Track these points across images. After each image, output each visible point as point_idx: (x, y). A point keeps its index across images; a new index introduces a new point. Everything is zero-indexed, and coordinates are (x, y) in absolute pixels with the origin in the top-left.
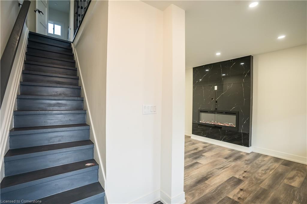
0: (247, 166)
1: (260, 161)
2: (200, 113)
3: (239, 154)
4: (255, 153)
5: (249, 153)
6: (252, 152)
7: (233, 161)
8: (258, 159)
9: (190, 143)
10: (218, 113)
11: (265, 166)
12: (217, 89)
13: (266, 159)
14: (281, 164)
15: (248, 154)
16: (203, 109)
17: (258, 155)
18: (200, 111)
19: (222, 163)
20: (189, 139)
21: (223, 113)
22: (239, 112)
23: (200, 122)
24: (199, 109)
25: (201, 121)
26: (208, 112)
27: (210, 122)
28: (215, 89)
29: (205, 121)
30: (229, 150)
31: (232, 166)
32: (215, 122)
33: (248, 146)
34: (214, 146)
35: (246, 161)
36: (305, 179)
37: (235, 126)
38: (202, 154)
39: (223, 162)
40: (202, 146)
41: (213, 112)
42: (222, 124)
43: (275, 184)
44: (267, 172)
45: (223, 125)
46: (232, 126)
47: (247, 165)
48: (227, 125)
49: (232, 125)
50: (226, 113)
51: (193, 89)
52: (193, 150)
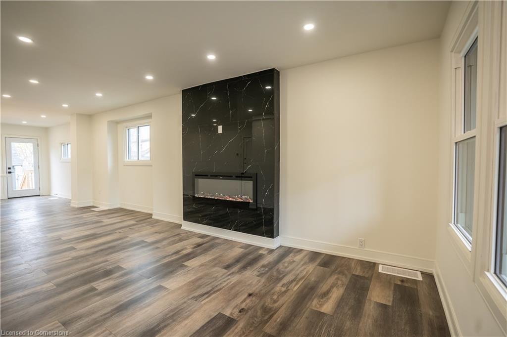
0: (258, 281)
1: (286, 265)
2: (196, 179)
3: (256, 253)
4: (285, 247)
5: (274, 249)
6: (281, 246)
7: (238, 272)
8: (283, 261)
9: (174, 239)
10: (225, 177)
11: (290, 275)
12: (221, 132)
13: (298, 258)
14: (318, 265)
15: (271, 251)
16: (199, 171)
17: (288, 251)
18: (196, 175)
19: (213, 280)
20: (177, 231)
21: (232, 176)
22: (257, 174)
23: (196, 196)
24: (193, 171)
25: (198, 194)
26: (207, 176)
27: (213, 196)
28: (219, 132)
29: (203, 194)
30: (241, 248)
31: (232, 283)
32: (220, 195)
33: (272, 237)
34: (217, 241)
35: (262, 269)
36: (345, 289)
37: (252, 202)
38: (184, 264)
39: (216, 277)
40: (193, 245)
41: (216, 176)
42: (231, 199)
43: (295, 317)
44: (289, 288)
45: (233, 200)
46: (248, 201)
47: (259, 278)
48: (239, 200)
49: (247, 199)
50: (236, 177)
51: (183, 132)
52: (169, 255)
